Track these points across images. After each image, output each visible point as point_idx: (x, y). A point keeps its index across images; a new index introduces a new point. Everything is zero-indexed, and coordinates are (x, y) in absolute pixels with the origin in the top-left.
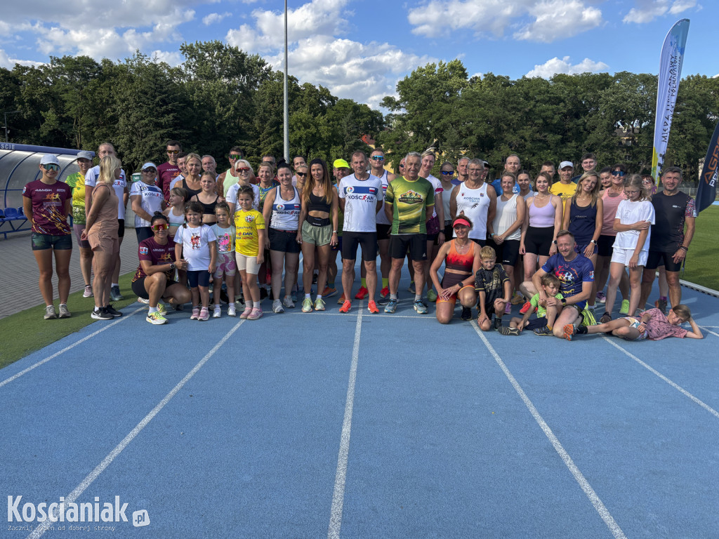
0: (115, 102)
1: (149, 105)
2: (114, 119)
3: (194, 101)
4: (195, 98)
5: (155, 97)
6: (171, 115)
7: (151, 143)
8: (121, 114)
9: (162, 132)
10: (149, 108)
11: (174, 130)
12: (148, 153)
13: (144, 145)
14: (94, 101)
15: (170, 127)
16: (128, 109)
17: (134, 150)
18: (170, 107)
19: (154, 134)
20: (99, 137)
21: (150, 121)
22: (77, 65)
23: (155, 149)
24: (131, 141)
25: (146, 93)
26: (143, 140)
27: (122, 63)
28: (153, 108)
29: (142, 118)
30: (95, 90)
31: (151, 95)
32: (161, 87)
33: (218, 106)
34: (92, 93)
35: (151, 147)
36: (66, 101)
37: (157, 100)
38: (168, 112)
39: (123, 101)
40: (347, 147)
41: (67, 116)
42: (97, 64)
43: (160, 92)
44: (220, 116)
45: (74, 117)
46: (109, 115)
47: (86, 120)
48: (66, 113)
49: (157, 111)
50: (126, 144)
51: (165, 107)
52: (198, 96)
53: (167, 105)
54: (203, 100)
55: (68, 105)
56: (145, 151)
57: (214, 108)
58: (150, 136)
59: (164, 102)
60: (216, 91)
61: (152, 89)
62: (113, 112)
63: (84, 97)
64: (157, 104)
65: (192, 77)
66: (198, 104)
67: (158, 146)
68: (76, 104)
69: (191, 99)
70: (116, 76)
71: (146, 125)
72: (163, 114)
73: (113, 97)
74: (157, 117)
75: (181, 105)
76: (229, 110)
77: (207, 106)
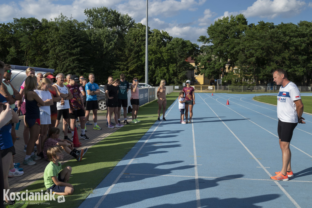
0: (47, 42)
1: (67, 43)
2: (47, 51)
3: (91, 40)
4: (92, 39)
5: (70, 38)
6: (79, 49)
7: (67, 64)
8: (51, 49)
9: (73, 58)
10: (67, 45)
11: (80, 57)
12: (65, 70)
13: (63, 66)
14: (36, 41)
15: (78, 55)
16: (54, 45)
17: (57, 68)
18: (78, 44)
19: (69, 59)
20: (38, 61)
21: (67, 52)
22: (28, 22)
23: (69, 67)
24: (56, 63)
25: (65, 37)
26: (63, 63)
27: (53, 21)
28: (69, 44)
29: (63, 51)
30: (37, 35)
31: (68, 37)
32: (74, 33)
33: (105, 42)
34: (35, 37)
35: (67, 67)
36: (21, 42)
37: (71, 40)
38: (77, 47)
39: (52, 41)
40: (178, 64)
41: (21, 50)
42: (39, 22)
43: (73, 36)
44: (106, 48)
45: (25, 50)
46: (44, 49)
47: (32, 52)
48: (21, 48)
49: (71, 46)
50: (53, 65)
51: (75, 44)
52: (94, 37)
53: (77, 42)
54: (96, 40)
55: (22, 44)
56: (64, 69)
57: (103, 44)
58: (67, 61)
59: (75, 41)
60: (104, 34)
61: (69, 34)
62: (46, 47)
63: (31, 39)
64: (71, 43)
65: (91, 27)
66: (94, 42)
67: (71, 66)
68: (26, 43)
69: (90, 39)
70: (49, 28)
71: (65, 54)
72: (74, 48)
73: (47, 39)
74: (71, 50)
75: (85, 42)
76: (111, 44)
77: (99, 42)
